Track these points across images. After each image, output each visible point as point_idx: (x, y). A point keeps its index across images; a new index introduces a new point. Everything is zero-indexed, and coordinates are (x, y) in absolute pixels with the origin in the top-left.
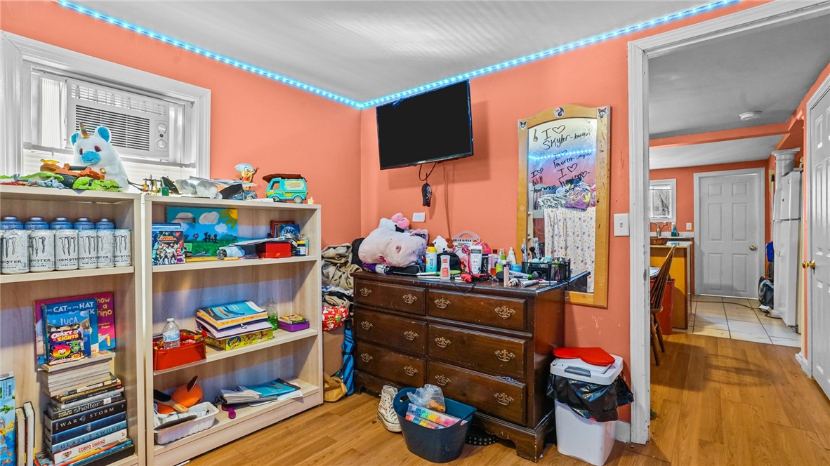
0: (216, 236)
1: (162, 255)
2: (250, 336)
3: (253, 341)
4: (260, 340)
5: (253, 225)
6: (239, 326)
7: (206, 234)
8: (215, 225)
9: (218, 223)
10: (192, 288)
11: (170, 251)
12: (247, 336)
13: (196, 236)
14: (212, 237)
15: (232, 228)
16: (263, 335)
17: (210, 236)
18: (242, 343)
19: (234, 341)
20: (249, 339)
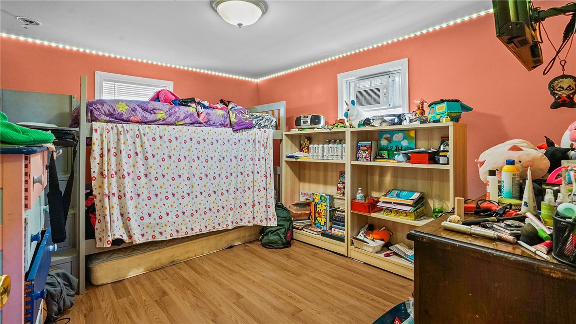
0: (402, 147)
1: (361, 156)
2: (398, 212)
3: (400, 216)
4: (404, 217)
5: (428, 140)
6: (390, 203)
7: (396, 146)
8: (401, 141)
9: (403, 140)
10: (392, 177)
11: (364, 154)
12: (396, 211)
13: (392, 147)
14: (400, 148)
15: (411, 143)
16: (407, 215)
17: (398, 147)
18: (393, 214)
19: (388, 211)
20: (397, 214)
